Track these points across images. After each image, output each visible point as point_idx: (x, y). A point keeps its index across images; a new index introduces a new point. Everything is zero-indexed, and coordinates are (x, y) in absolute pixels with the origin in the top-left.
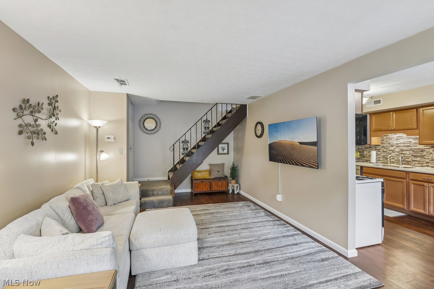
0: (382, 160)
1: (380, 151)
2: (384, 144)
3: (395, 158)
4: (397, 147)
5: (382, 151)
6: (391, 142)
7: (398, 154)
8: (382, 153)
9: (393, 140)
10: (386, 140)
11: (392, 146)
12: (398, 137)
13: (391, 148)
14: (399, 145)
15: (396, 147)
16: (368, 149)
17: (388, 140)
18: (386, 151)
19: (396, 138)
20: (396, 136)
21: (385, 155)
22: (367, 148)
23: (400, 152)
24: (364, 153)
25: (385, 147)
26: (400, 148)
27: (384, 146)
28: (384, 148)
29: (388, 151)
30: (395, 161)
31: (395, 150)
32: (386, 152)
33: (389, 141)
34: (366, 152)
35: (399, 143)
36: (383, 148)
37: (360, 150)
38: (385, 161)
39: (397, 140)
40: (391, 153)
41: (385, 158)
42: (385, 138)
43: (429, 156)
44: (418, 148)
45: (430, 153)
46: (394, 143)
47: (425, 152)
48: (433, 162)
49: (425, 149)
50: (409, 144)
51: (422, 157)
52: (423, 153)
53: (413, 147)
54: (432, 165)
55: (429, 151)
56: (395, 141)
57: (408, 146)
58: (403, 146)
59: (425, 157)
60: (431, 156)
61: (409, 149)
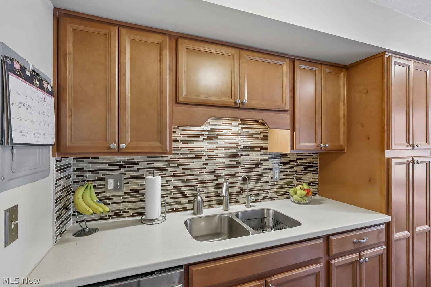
0: (173, 200)
1: (164, 172)
2: (177, 152)
3: (206, 190)
4: (211, 157)
5: (172, 174)
6: (196, 144)
7: (212, 177)
8: (171, 178)
9: (201, 138)
10: (182, 139)
11: (199, 156)
12: (213, 130)
13: (198, 163)
14: (215, 153)
15: (207, 158)
16: (123, 170)
17: (187, 139)
18: (183, 171)
19: (207, 133)
20: (208, 128)
21: (180, 183)
22: (117, 167)
23: (217, 172)
24: (105, 186)
25: (180, 160)
26: (218, 160)
27: (177, 156)
28: (176, 165)
29: (188, 172)
31: (205, 166)
32: (183, 174)
33: (192, 142)
34: (115, 183)
35: (214, 146)
36: (172, 165)
37: (89, 176)
38: (179, 203)
39: (211, 138)
40: (196, 177)
41: (180, 195)
42: (179, 131)
43: (268, 176)
44: (251, 160)
45: (269, 169)
46: (203, 147)
47: (262, 168)
48: (274, 189)
49: (262, 162)
50: (235, 151)
51: (257, 179)
52: (259, 171)
53: (242, 158)
54: (272, 194)
55: (268, 166)
56: (206, 141)
57: (233, 156)
58: (223, 155)
59: (262, 179)
60: (270, 175)
61: (235, 163)
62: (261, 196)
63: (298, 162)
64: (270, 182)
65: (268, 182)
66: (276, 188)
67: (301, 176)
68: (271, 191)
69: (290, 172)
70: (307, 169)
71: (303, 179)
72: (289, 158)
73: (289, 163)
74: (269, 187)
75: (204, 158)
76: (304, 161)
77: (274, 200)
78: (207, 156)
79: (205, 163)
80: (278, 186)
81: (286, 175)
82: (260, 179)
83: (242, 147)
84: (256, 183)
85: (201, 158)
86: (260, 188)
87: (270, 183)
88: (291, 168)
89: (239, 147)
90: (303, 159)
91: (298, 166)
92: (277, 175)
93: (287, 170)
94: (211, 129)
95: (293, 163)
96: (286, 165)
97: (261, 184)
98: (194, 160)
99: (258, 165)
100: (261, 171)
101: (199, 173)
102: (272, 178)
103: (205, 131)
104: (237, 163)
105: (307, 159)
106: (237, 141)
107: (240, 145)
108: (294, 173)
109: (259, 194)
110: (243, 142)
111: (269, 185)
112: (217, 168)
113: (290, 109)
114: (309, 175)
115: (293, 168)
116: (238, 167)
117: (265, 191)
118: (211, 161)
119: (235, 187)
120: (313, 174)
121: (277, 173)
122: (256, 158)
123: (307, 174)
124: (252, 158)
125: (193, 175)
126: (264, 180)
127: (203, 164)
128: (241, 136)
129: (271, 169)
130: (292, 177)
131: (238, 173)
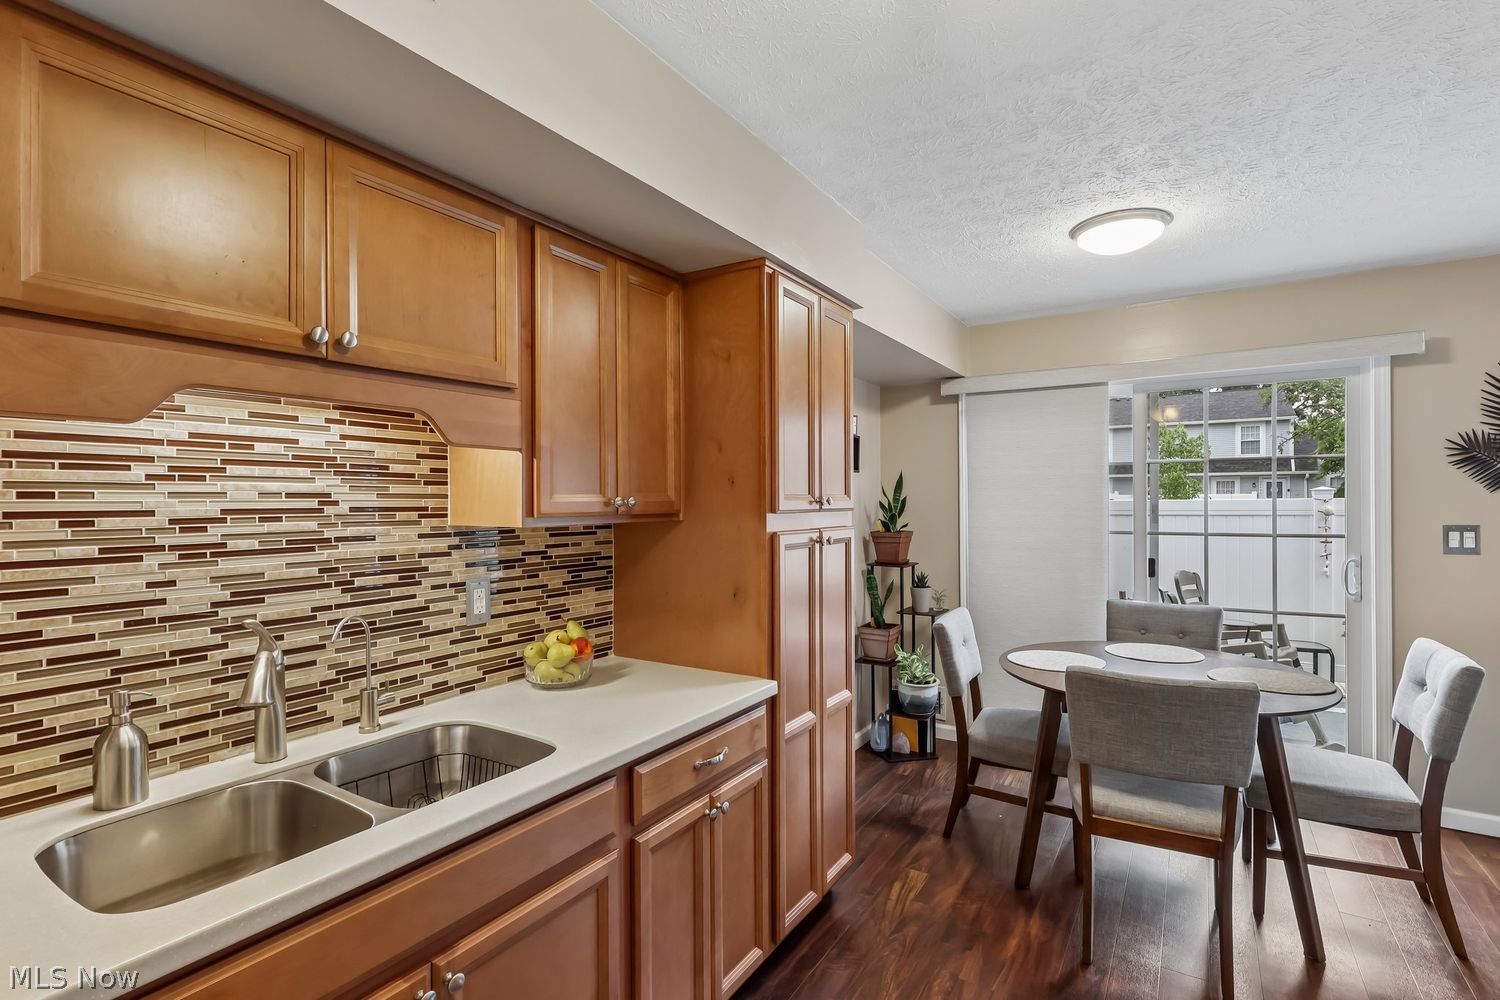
3: (164, 696)
4: (190, 555)
6: (103, 500)
7: (200, 636)
9: (138, 472)
10: (21, 473)
11: (123, 553)
12: (197, 440)
13: (118, 582)
14: (214, 534)
15: (173, 557)
17: (53, 474)
18: (25, 625)
19: (172, 451)
20: (173, 428)
23: (223, 613)
26: (228, 566)
29: (60, 627)
30: (170, 733)
31: (159, 593)
32: (28, 640)
33: (80, 489)
35: (212, 508)
38: (5, 777)
39: (191, 474)
40: (109, 645)
41: (10, 739)
43: (450, 611)
44: (382, 559)
45: (452, 586)
46: (151, 513)
47: (427, 582)
48: (471, 651)
49: (424, 562)
50: (312, 525)
51: (409, 623)
52: (414, 596)
53: (345, 550)
54: (463, 673)
55: (449, 574)
56: (163, 487)
57: (303, 544)
58: (255, 544)
59: (426, 621)
60: (458, 607)
61: (314, 571)
62: (421, 682)
63: (551, 557)
64: (458, 628)
65: (450, 630)
66: (479, 650)
67: (561, 600)
68: (461, 659)
69: (525, 589)
70: (580, 576)
71: (568, 610)
72: (523, 543)
73: (524, 560)
74: (455, 649)
75: (151, 561)
76: (570, 551)
77: (473, 689)
78: (173, 548)
79: (160, 578)
80: (484, 642)
81: (514, 602)
82: (420, 623)
83: (344, 508)
84: (402, 640)
85: (140, 559)
86: (417, 656)
87: (457, 635)
88: (529, 577)
89: (329, 510)
90: (567, 545)
91: (551, 569)
92: (480, 605)
93: (517, 584)
94: (191, 435)
95: (537, 559)
96: (514, 567)
97: (423, 642)
98: (96, 570)
99: (409, 575)
100: (423, 593)
101: (127, 624)
102: (463, 615)
103: (160, 442)
104: (321, 571)
105: (579, 544)
106: (321, 484)
107: (336, 503)
108: (538, 593)
109: (415, 677)
110: (347, 490)
111: (452, 642)
112: (226, 595)
113: (521, 381)
114: (586, 596)
115: (537, 576)
116: (328, 585)
117: (440, 663)
118: (194, 571)
119: (313, 663)
120: (597, 590)
121: (483, 595)
122: (402, 549)
123: (580, 592)
124: (387, 550)
125: (91, 637)
126: (432, 623)
127: (150, 585)
128: (339, 470)
129: (460, 586)
130: (532, 605)
131: (329, 608)
